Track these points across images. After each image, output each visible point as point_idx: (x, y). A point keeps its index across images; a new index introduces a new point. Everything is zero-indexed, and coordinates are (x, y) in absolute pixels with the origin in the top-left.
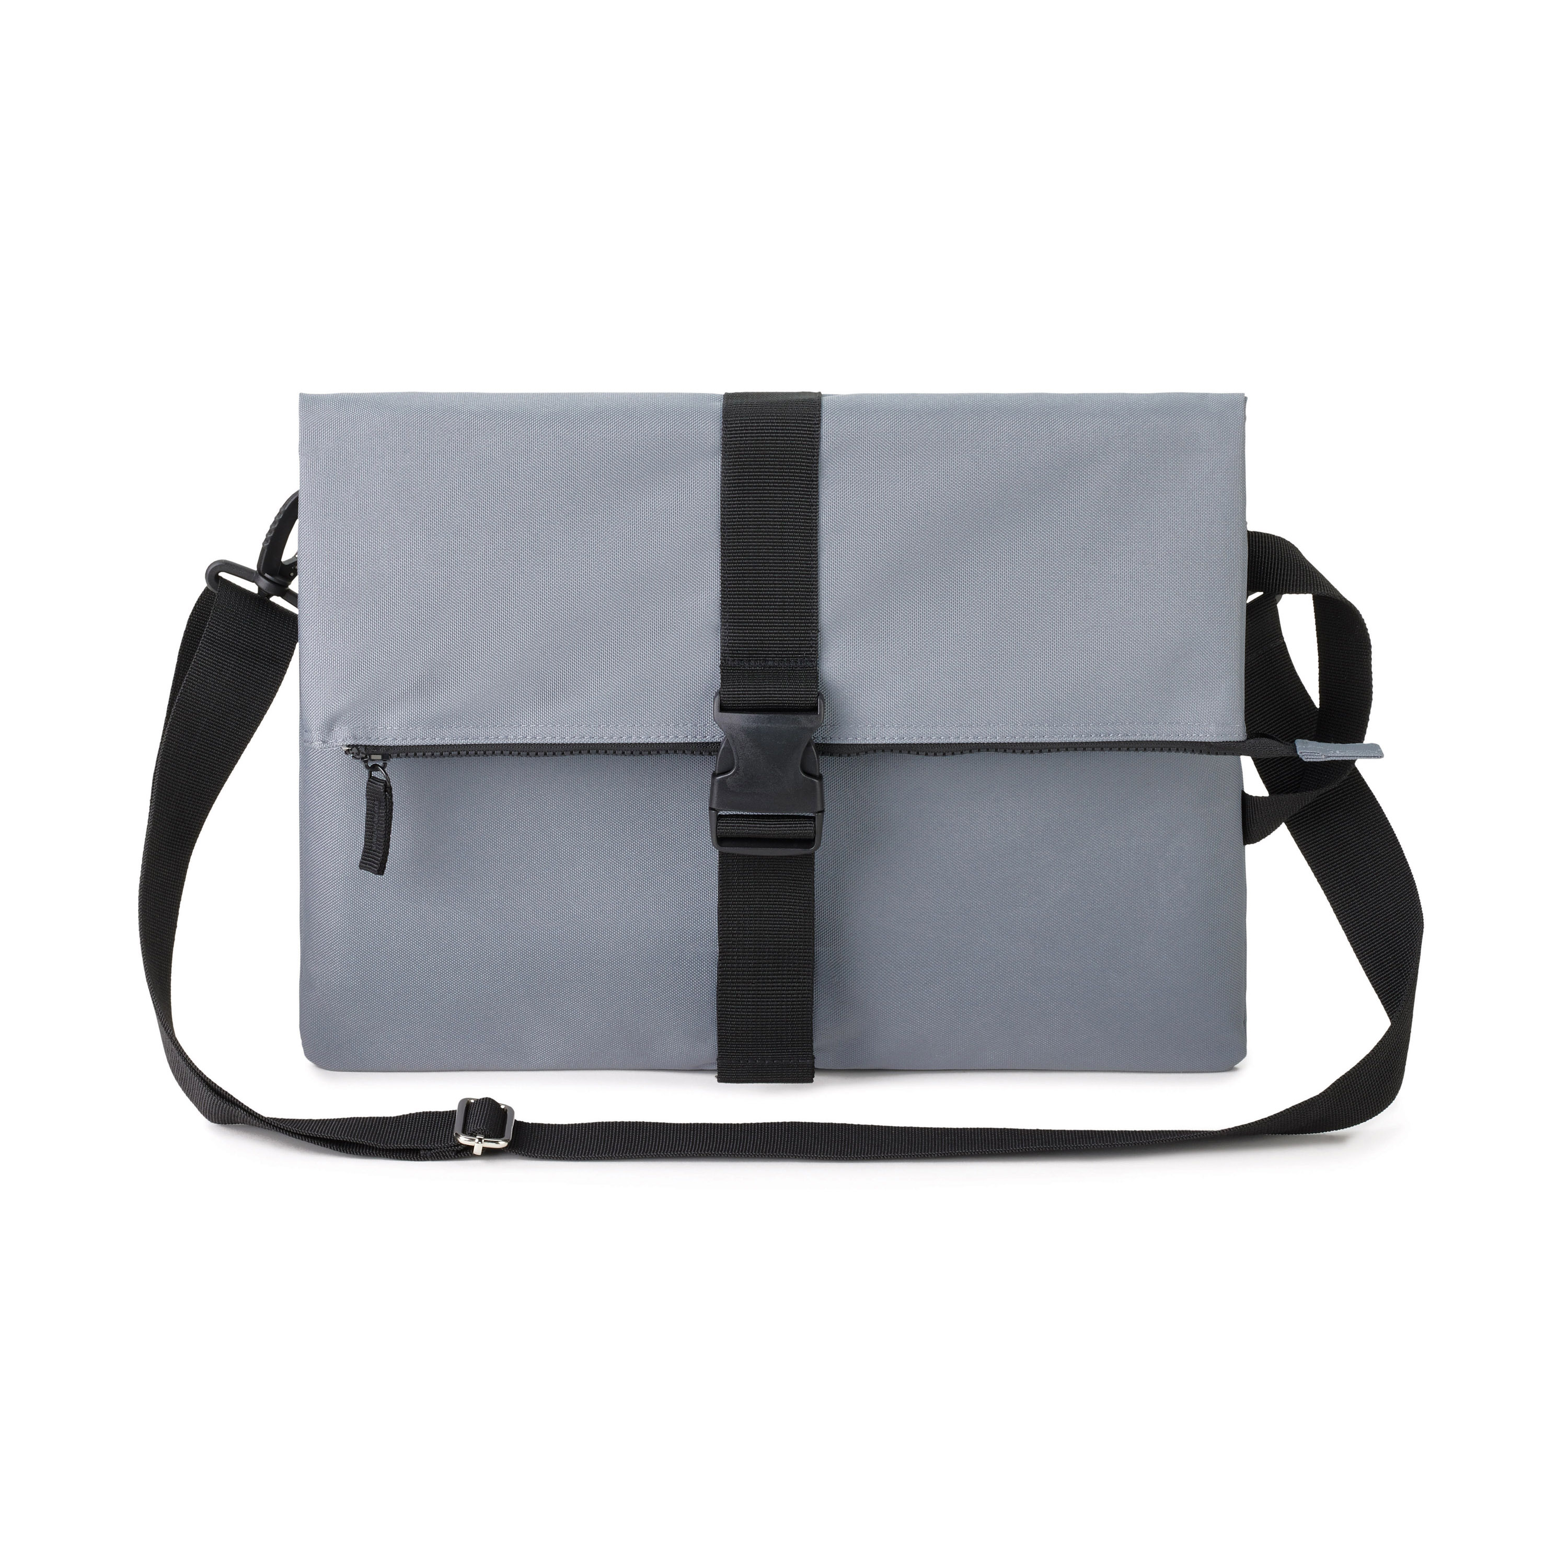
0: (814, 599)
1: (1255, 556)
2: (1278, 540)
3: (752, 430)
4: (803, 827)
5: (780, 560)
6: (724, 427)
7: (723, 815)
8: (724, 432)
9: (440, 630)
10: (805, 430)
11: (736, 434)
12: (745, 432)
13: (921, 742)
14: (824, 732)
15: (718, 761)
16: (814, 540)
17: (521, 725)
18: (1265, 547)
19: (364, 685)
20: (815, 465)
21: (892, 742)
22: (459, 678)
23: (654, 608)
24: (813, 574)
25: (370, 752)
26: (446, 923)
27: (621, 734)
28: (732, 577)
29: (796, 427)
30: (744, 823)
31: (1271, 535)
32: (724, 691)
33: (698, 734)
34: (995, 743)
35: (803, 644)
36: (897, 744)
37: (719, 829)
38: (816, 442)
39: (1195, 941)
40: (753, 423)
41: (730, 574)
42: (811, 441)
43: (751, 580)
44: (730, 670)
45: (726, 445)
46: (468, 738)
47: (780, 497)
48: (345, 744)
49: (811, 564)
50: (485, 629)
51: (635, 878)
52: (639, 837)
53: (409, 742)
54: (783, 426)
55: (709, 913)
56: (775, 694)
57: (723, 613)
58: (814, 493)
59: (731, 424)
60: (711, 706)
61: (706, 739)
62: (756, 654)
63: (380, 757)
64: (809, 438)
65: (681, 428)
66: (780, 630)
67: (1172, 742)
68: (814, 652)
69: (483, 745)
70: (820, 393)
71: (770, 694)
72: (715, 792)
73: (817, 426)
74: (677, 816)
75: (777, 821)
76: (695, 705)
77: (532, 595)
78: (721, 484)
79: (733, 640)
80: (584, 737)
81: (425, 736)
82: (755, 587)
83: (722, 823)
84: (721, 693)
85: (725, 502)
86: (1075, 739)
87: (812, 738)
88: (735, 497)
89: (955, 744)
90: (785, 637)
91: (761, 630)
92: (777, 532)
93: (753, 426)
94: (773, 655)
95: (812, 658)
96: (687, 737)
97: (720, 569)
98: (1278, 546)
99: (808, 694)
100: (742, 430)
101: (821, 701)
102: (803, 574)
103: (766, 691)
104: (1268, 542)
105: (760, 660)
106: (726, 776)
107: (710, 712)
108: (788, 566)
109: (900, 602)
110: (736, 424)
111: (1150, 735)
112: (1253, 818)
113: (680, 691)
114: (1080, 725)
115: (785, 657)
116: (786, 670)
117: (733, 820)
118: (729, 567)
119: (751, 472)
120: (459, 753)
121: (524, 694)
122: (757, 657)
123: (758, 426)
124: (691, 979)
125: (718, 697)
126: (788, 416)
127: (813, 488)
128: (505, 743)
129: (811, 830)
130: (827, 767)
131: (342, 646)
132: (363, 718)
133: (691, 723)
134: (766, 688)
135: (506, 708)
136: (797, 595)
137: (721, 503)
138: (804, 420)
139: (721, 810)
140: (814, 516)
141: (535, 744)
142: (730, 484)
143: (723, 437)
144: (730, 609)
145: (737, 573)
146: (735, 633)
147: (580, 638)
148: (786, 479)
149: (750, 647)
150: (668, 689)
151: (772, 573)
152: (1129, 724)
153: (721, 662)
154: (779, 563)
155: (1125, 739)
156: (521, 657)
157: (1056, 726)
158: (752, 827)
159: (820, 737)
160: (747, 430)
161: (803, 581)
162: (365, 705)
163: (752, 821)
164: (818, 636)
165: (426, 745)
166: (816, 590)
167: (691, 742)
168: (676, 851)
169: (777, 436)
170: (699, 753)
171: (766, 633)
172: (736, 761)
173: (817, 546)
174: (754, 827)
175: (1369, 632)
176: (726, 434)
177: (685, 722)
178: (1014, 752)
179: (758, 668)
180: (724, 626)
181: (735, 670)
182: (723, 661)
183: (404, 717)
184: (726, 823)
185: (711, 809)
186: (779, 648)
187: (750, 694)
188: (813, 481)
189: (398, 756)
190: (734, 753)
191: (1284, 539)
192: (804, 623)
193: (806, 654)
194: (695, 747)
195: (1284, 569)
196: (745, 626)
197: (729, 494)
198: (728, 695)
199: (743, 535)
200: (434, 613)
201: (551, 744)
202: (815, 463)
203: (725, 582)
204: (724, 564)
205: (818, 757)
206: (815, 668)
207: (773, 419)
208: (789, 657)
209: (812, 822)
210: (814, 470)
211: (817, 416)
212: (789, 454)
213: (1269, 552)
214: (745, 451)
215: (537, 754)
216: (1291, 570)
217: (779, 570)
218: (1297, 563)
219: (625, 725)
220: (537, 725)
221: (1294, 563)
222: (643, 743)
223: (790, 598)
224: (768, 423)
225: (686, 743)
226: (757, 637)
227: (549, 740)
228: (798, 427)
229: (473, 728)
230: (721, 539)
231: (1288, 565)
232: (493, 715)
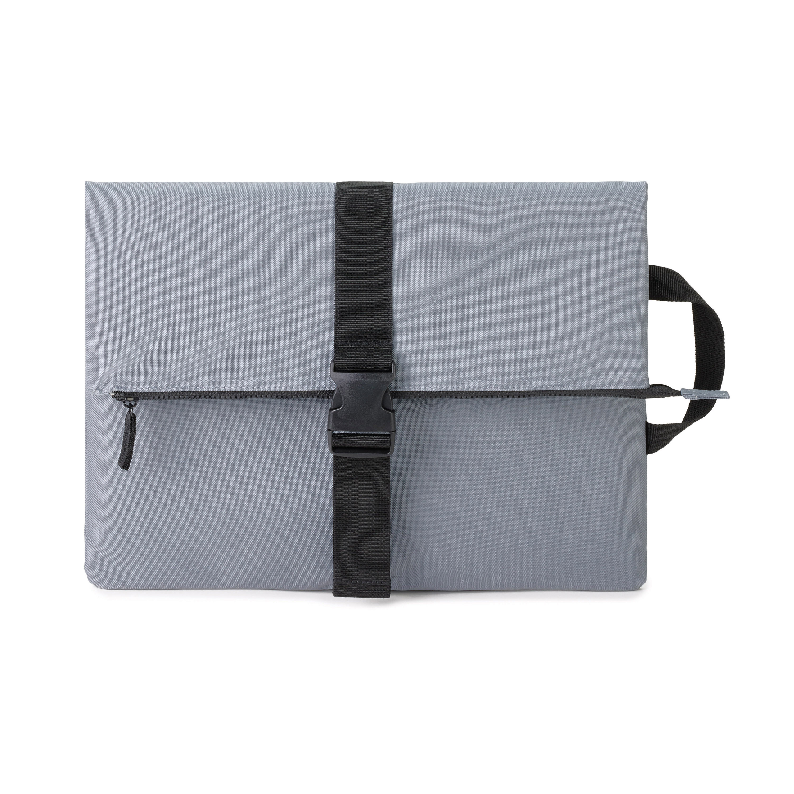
0: (390, 305)
1: (654, 280)
2: (669, 271)
3: (352, 202)
4: (383, 440)
5: (370, 282)
6: (336, 201)
7: (336, 434)
8: (336, 204)
9: (168, 323)
10: (383, 202)
11: (343, 204)
12: (348, 203)
13: (453, 390)
14: (395, 384)
15: (333, 401)
16: (389, 269)
17: (216, 380)
18: (660, 274)
19: (123, 356)
20: (390, 222)
21: (436, 390)
22: (180, 352)
23: (295, 311)
24: (389, 290)
25: (127, 396)
26: (172, 500)
27: (275, 386)
28: (341, 292)
29: (378, 200)
30: (348, 438)
31: (664, 268)
32: (336, 360)
33: (321, 386)
34: (497, 392)
35: (383, 332)
36: (439, 392)
37: (333, 442)
38: (390, 209)
39: (616, 512)
40: (352, 198)
41: (340, 290)
42: (387, 209)
43: (352, 294)
44: (340, 347)
45: (338, 211)
46: (185, 388)
47: (369, 242)
48: (112, 391)
49: (388, 284)
50: (195, 323)
51: (284, 473)
52: (286, 448)
53: (150, 390)
54: (370, 200)
55: (328, 494)
56: (366, 361)
57: (336, 314)
58: (390, 239)
59: (340, 199)
60: (329, 368)
61: (326, 389)
62: (355, 338)
63: (132, 399)
64: (386, 207)
65: (312, 201)
66: (370, 324)
67: (602, 390)
68: (389, 337)
69: (194, 392)
70: (392, 182)
71: (364, 361)
72: (331, 419)
73: (391, 200)
74: (309, 436)
75: (368, 437)
76: (319, 368)
77: (223, 303)
78: (335, 235)
79: (341, 329)
80: (253, 388)
81: (159, 386)
82: (355, 299)
83: (335, 438)
84: (335, 360)
85: (337, 245)
86: (544, 389)
87: (389, 388)
88: (343, 242)
89: (473, 391)
90: (373, 328)
91: (358, 324)
92: (368, 264)
93: (352, 200)
94: (365, 339)
95: (389, 340)
96: (314, 387)
97: (334, 288)
98: (668, 274)
99: (386, 362)
100: (346, 202)
101: (394, 366)
102: (383, 290)
103: (361, 359)
104: (662, 272)
105: (358, 342)
106: (338, 410)
107: (328, 373)
108: (374, 286)
109: (440, 307)
110: (343, 199)
111: (588, 386)
112: (652, 438)
113: (311, 360)
114: (547, 380)
115: (372, 340)
116: (373, 347)
117: (341, 437)
118: (340, 286)
119: (352, 227)
120: (179, 397)
121: (218, 362)
122: (356, 340)
123: (355, 200)
124: (317, 532)
125: (333, 363)
126: (373, 194)
127: (389, 236)
128: (207, 390)
129: (388, 442)
130: (397, 405)
131: (110, 333)
132: (123, 376)
133: (317, 379)
134: (361, 358)
135: (207, 370)
136: (379, 303)
137: (335, 247)
138: (383, 197)
139: (335, 431)
140: (389, 254)
141: (224, 391)
142: (340, 234)
143: (336, 207)
144: (340, 311)
145: (345, 290)
146: (343, 326)
147: (251, 328)
148: (373, 231)
149: (352, 334)
150: (303, 359)
151: (365, 290)
152: (575, 380)
153: (335, 343)
154: (369, 284)
155: (573, 389)
156: (216, 340)
157: (533, 381)
158: (353, 440)
159: (393, 387)
160: (349, 202)
161: (383, 295)
162: (124, 368)
163: (353, 437)
164: (392, 327)
165: (160, 392)
166: (391, 300)
167: (316, 390)
168: (308, 457)
169: (367, 206)
170: (322, 397)
171: (361, 326)
172: (343, 401)
173: (392, 273)
174: (354, 440)
175: (723, 326)
176: (337, 205)
177: (313, 378)
178: (508, 397)
179: (356, 346)
180: (337, 321)
181: (343, 347)
182: (336, 342)
183: (147, 375)
184: (337, 438)
185: (329, 430)
186: (369, 334)
187: (352, 361)
188: (389, 232)
189: (143, 398)
190: (342, 396)
191: (673, 270)
192: (384, 320)
193: (385, 338)
194: (319, 393)
195: (672, 287)
196: (349, 321)
197: (340, 241)
198: (339, 362)
199: (347, 266)
200: (165, 313)
201: (234, 391)
202: (390, 221)
203: (337, 295)
204: (337, 284)
205: (392, 399)
206: (390, 346)
207: (364, 196)
208: (375, 340)
209: (389, 438)
210: (390, 226)
211: (390, 194)
212: (374, 216)
213: (662, 278)
214: (348, 214)
215: (225, 398)
216: (676, 287)
217: (369, 288)
218: (680, 284)
219: (278, 380)
220: (226, 380)
221: (678, 284)
222: (289, 391)
223: (376, 305)
224: (361, 198)
225: (314, 391)
226: (356, 328)
227: (232, 389)
228: (379, 200)
229: (188, 382)
230: (335, 269)
231: (674, 285)
232: (200, 374)
